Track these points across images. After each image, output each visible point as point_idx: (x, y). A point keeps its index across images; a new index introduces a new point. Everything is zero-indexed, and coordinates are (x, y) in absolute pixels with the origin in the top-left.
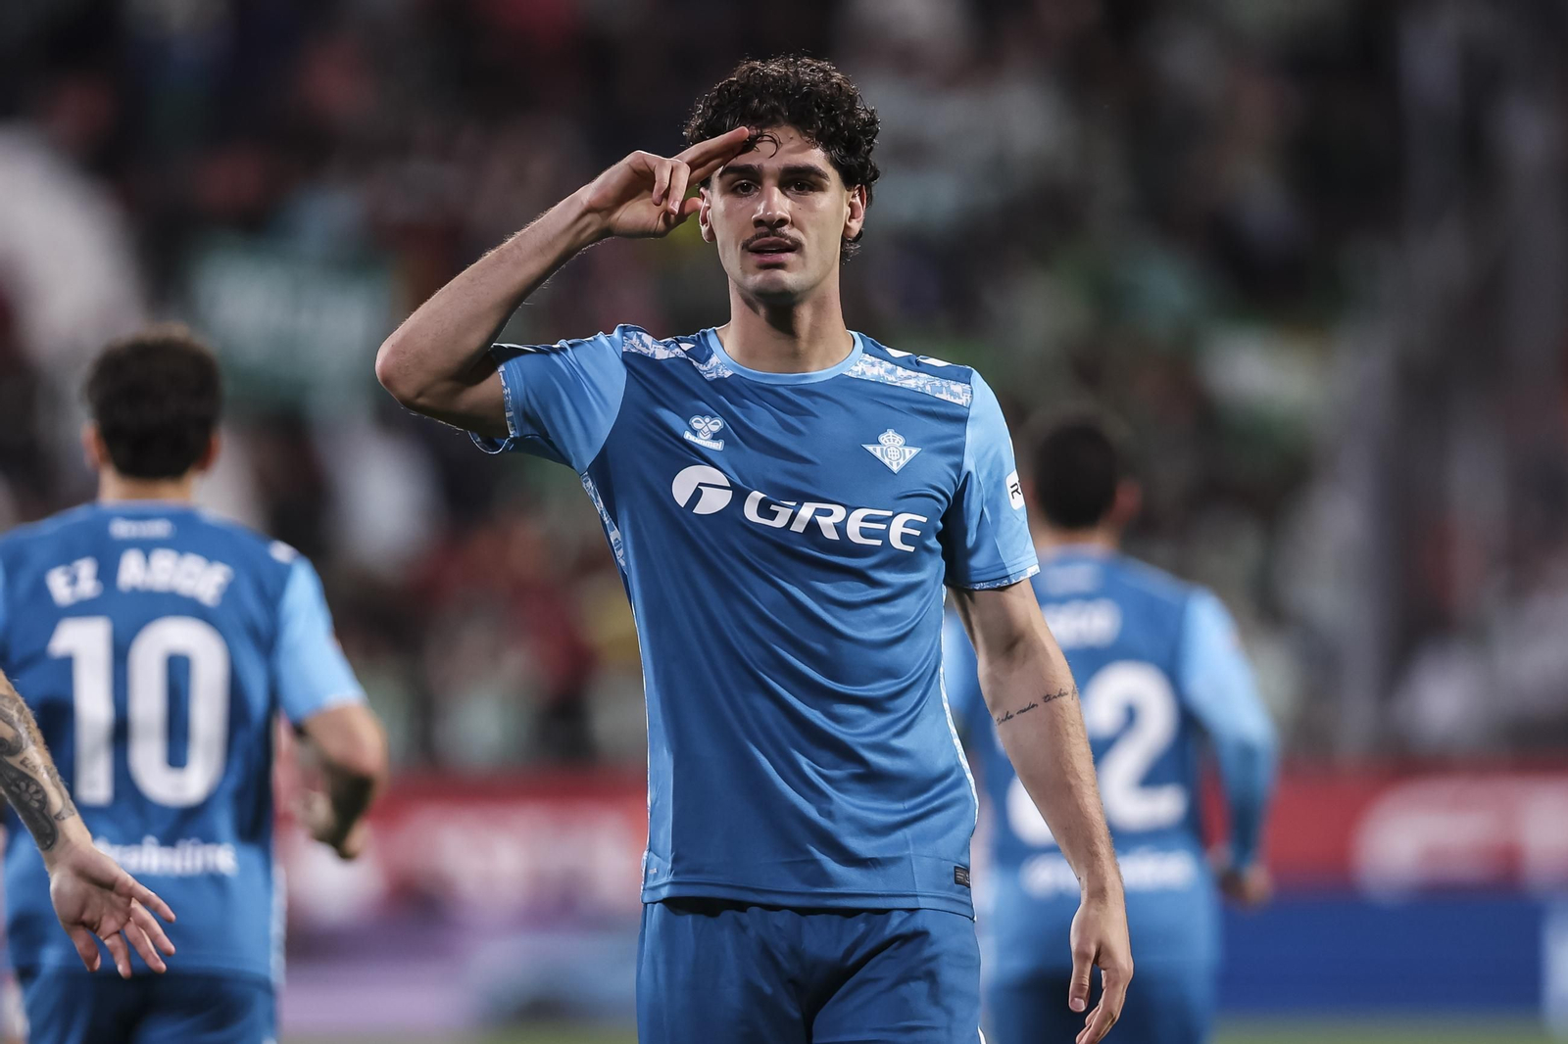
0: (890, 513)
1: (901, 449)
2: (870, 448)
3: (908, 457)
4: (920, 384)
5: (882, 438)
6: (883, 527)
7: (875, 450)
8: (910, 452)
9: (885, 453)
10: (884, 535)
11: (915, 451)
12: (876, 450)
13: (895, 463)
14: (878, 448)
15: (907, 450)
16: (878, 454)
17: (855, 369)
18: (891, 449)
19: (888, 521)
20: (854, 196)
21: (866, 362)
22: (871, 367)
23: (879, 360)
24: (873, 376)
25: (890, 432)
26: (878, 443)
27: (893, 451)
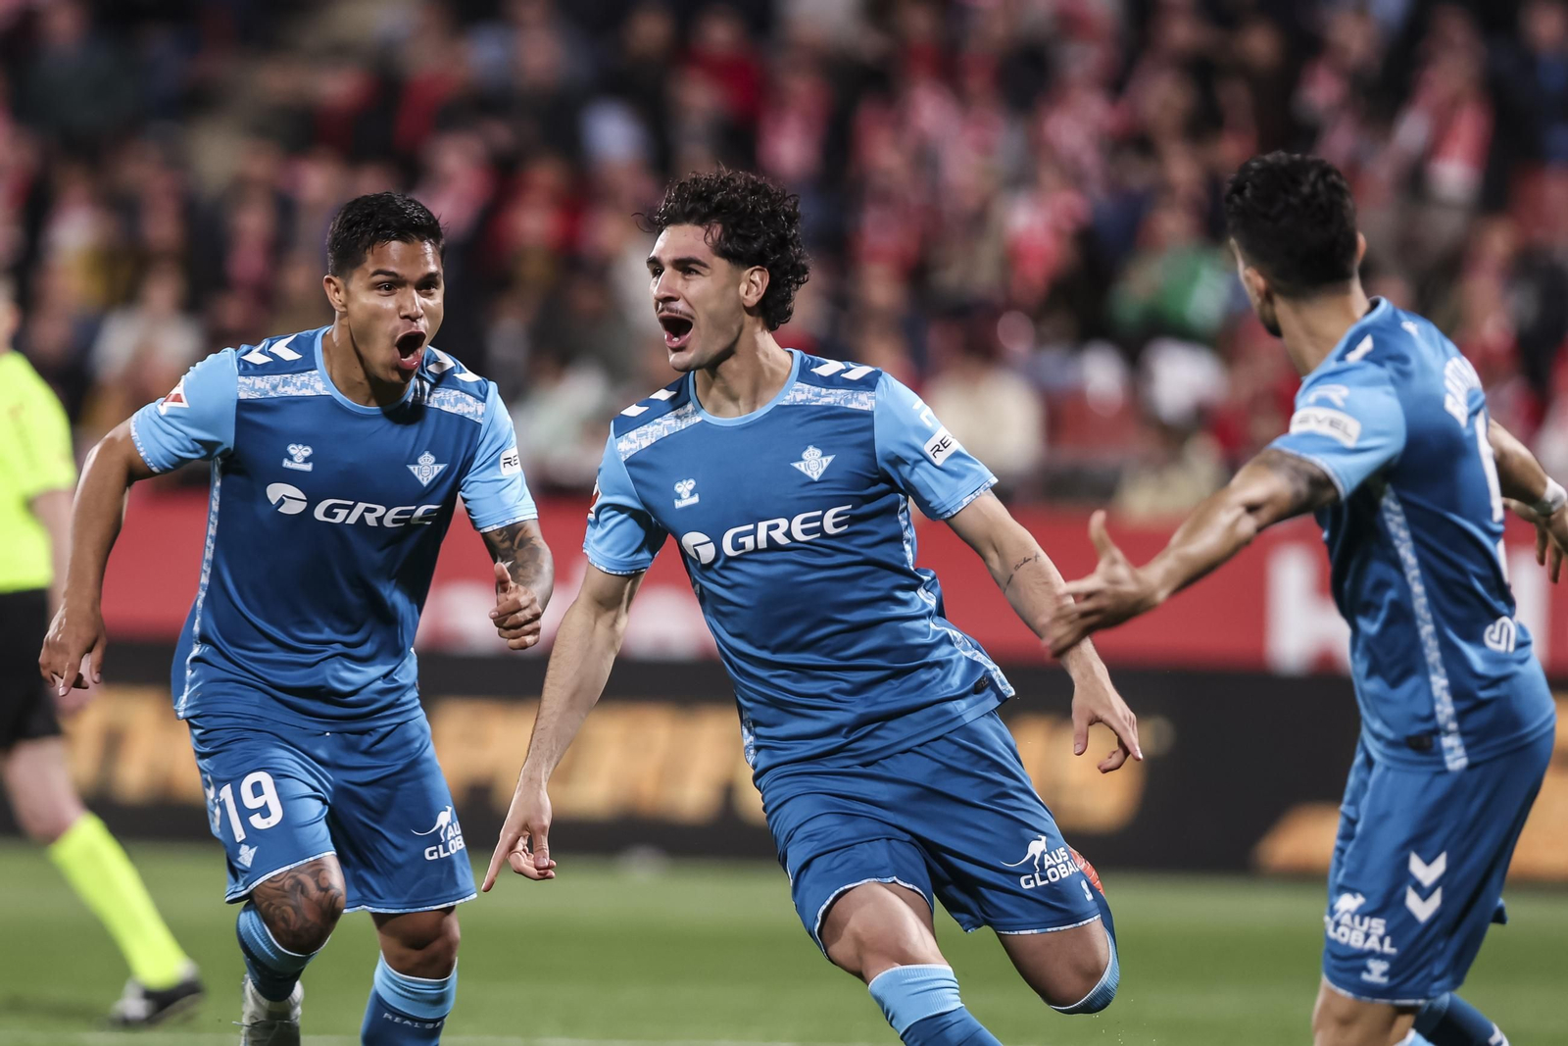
0: (820, 513)
1: (819, 460)
2: (796, 465)
3: (825, 465)
4: (838, 399)
5: (805, 455)
6: (818, 524)
8: (827, 461)
9: (808, 467)
10: (820, 529)
11: (830, 458)
12: (799, 466)
13: (815, 473)
14: (802, 464)
15: (824, 459)
16: (803, 469)
17: (788, 398)
19: (820, 519)
20: (752, 273)
21: (797, 390)
22: (800, 393)
23: (808, 386)
24: (801, 401)
25: (811, 448)
26: (802, 460)
27: (814, 463)
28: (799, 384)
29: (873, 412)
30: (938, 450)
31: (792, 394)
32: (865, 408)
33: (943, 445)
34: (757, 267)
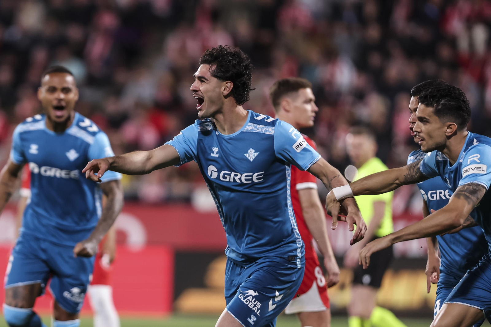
0: (252, 174)
1: (253, 154)
2: (245, 155)
3: (255, 156)
5: (249, 151)
6: (251, 178)
7: (247, 155)
8: (256, 154)
9: (249, 156)
10: (252, 180)
11: (257, 153)
13: (251, 159)
14: (247, 154)
15: (255, 154)
18: (251, 154)
19: (252, 176)
20: (227, 83)
21: (249, 126)
22: (250, 127)
23: (253, 124)
24: (250, 130)
25: (251, 149)
26: (248, 153)
27: (251, 155)
28: (250, 123)
29: (273, 135)
30: (298, 147)
31: (247, 127)
32: (271, 134)
33: (300, 145)
34: (229, 81)
